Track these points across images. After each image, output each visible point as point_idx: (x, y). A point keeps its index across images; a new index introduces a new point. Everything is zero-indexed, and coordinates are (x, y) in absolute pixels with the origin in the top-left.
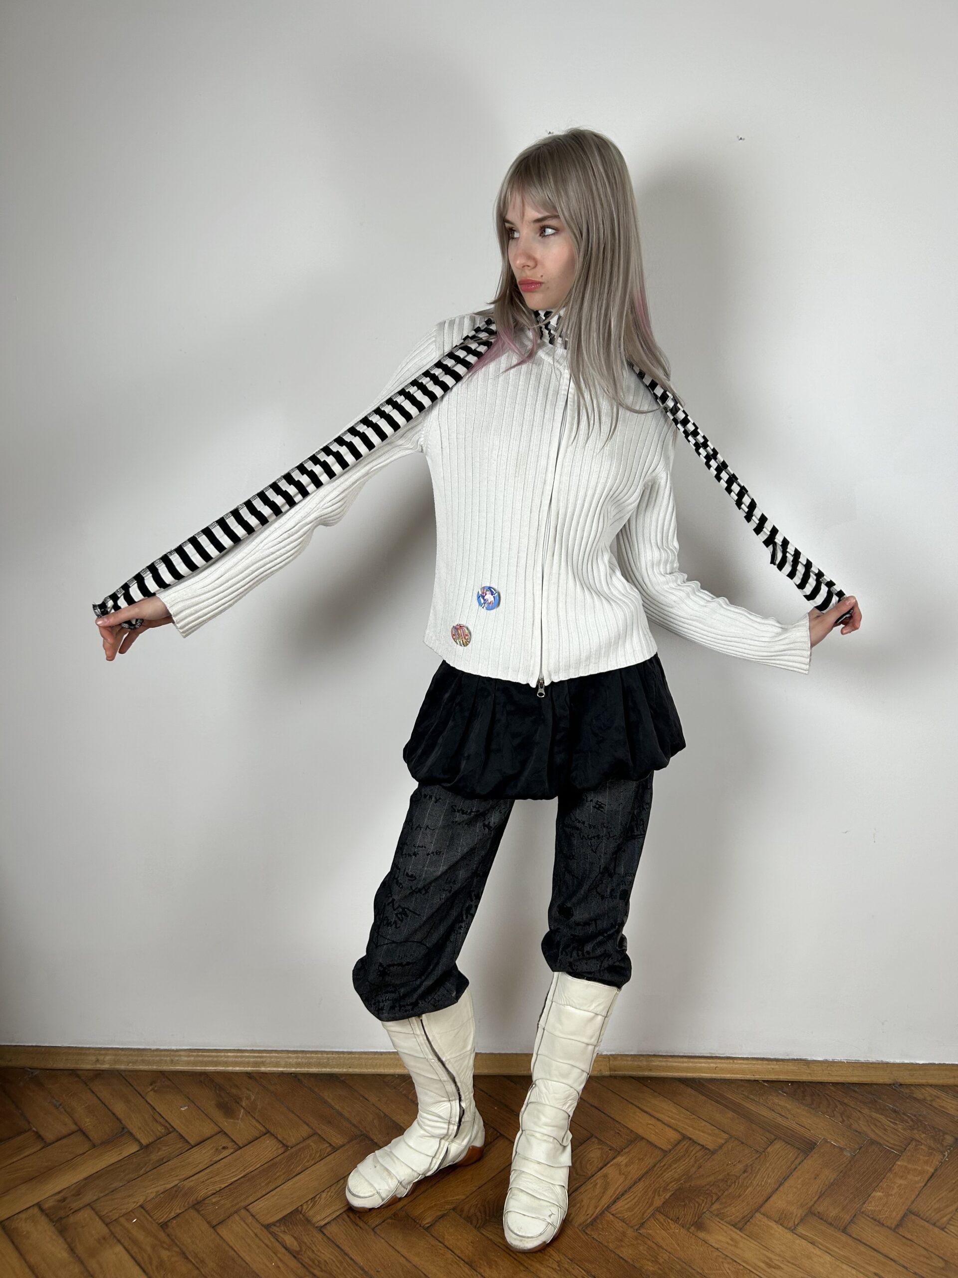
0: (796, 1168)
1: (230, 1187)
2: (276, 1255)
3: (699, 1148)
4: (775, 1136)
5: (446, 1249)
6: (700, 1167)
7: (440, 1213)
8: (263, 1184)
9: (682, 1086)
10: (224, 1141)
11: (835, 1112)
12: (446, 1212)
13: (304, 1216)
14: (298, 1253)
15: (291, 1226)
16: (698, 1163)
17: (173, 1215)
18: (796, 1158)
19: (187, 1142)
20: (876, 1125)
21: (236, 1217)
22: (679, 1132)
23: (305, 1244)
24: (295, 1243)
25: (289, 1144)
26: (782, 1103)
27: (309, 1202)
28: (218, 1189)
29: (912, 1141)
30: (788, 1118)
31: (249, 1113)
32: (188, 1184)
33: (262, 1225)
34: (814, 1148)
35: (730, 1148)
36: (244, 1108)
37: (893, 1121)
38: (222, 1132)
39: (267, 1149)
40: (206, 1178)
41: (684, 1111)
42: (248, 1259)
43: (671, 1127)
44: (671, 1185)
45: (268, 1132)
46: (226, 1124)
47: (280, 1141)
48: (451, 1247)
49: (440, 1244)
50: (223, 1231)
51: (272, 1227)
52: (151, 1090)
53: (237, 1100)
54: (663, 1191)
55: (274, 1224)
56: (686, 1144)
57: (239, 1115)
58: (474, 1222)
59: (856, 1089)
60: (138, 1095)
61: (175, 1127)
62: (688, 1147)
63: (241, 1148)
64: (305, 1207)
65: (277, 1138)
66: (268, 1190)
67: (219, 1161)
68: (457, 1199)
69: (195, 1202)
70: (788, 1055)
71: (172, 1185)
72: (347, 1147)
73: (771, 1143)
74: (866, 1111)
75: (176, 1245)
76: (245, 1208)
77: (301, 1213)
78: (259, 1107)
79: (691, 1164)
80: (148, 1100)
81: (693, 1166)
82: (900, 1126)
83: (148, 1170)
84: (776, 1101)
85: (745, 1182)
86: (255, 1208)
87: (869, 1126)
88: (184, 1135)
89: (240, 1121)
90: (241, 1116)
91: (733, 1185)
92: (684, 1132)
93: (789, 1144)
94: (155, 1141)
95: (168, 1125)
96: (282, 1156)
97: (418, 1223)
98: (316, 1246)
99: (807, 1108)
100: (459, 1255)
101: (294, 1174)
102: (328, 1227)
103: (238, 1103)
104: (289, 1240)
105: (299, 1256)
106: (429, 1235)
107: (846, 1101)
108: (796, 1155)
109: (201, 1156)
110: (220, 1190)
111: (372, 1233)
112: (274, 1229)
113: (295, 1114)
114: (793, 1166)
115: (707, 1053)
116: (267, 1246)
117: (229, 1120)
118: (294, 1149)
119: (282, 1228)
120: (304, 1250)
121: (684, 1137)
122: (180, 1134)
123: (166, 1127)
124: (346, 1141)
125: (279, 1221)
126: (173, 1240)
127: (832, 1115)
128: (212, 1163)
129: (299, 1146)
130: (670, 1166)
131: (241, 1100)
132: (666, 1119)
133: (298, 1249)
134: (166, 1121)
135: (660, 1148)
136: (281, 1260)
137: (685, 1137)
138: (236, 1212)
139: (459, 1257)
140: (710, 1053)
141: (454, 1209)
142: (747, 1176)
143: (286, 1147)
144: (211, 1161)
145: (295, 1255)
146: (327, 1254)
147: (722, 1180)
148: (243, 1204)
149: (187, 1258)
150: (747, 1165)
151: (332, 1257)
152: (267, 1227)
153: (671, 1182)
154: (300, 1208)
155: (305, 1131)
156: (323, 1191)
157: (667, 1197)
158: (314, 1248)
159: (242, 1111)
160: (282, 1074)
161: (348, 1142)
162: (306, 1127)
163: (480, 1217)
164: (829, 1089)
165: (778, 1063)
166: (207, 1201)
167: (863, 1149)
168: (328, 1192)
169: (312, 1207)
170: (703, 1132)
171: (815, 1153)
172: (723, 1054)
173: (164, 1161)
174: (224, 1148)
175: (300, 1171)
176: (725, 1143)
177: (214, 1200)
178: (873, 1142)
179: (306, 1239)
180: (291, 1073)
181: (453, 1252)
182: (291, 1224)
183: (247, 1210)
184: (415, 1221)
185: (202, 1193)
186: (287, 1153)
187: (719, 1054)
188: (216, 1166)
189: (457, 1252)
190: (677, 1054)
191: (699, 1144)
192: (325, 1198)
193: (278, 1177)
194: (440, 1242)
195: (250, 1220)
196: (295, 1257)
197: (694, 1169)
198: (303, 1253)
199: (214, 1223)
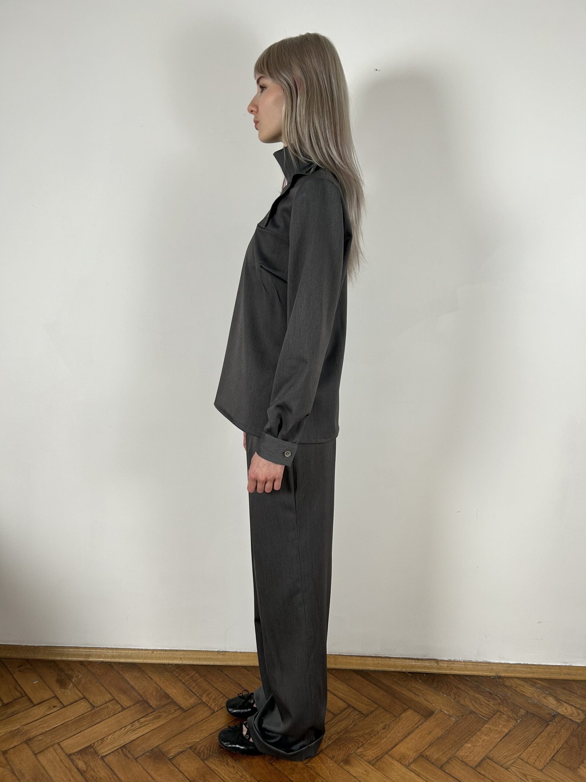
0: (418, 727)
1: (52, 730)
2: (71, 773)
3: (357, 713)
4: (408, 707)
5: (180, 772)
6: (355, 725)
7: (181, 750)
8: (74, 729)
9: (355, 675)
10: (55, 702)
11: (451, 693)
12: (185, 749)
13: (94, 749)
14: (84, 772)
15: (84, 756)
16: (355, 722)
17: (12, 746)
18: (420, 721)
19: (32, 702)
20: (476, 701)
21: (51, 749)
22: (347, 703)
23: (91, 767)
24: (84, 766)
25: (96, 705)
26: (418, 687)
27: (99, 741)
28: (44, 732)
29: (497, 712)
30: (419, 696)
31: (76, 686)
32: (26, 728)
33: (66, 754)
34: (432, 715)
35: (377, 714)
36: (73, 683)
37: (488, 699)
38: (56, 697)
39: (82, 707)
40: (38, 724)
41: (353, 690)
42: (52, 774)
43: (342, 700)
44: (334, 736)
45: (84, 697)
46: (59, 692)
47: (90, 703)
48: (183, 771)
49: (177, 769)
50: (41, 757)
51: (72, 755)
52: (18, 671)
53: (70, 678)
54: (328, 739)
55: (74, 754)
56: (349, 710)
57: (69, 687)
58: (202, 756)
59: (467, 679)
60: (9, 673)
61: (27, 693)
62: (350, 712)
63: (64, 707)
64: (96, 744)
65: (89, 701)
66: (75, 733)
67: (49, 714)
68: (194, 742)
69: (28, 739)
70: (425, 656)
71: (17, 728)
72: (132, 708)
73: (405, 711)
74: (471, 693)
75: (9, 765)
76: (59, 744)
77: (93, 747)
78: (83, 682)
79: (350, 723)
80: (15, 677)
81: (351, 724)
82: (491, 703)
83: (3, 719)
84: (414, 685)
85: (382, 736)
86: (64, 744)
87: (471, 702)
88: (31, 698)
89: (68, 691)
90: (70, 688)
91: (374, 737)
92: (350, 703)
93: (416, 712)
94: (13, 701)
95: (23, 692)
96: (90, 712)
97: (165, 756)
98: (97, 768)
99: (433, 690)
100: (187, 776)
101: (94, 724)
102: (108, 757)
103: (70, 680)
104: (81, 764)
105: (85, 774)
106: (170, 763)
107: (459, 686)
108: (419, 719)
109: (38, 711)
110: (45, 732)
111: (135, 761)
112: (73, 757)
113: (104, 687)
114: (416, 726)
115: (373, 654)
116: (66, 767)
117: (62, 690)
118: (98, 709)
119: (78, 757)
120: (89, 770)
121: (349, 706)
122: (29, 697)
123: (21, 693)
124: (133, 704)
125: (78, 752)
126: (8, 762)
127: (449, 694)
128: (44, 715)
129: (102, 707)
130: (336, 723)
131: (73, 678)
132: (340, 695)
133: (85, 769)
134: (23, 690)
135: (333, 713)
136: (73, 776)
138: (52, 746)
139: (186, 777)
140: (375, 654)
141: (190, 748)
142: (385, 732)
143: (94, 707)
144: (44, 714)
145: (82, 773)
146: (103, 773)
147: (368, 733)
148: (57, 741)
149: (14, 773)
150: (386, 725)
151: (106, 776)
152: (69, 756)
153: (334, 734)
154: (92, 745)
155: (108, 697)
156: (110, 735)
157: (329, 743)
158: (96, 770)
159: (72, 684)
160: (102, 662)
161: (133, 705)
162: (109, 695)
163: (206, 753)
164: (450, 678)
165: (419, 661)
166: (35, 739)
167: (464, 716)
168: (113, 735)
169: (100, 744)
170: (362, 703)
171: (432, 718)
172: (384, 655)
173: (15, 713)
174: (54, 707)
175: (99, 722)
176: (375, 710)
177: (40, 738)
178: (472, 712)
179: (92, 764)
180: (108, 662)
181: (184, 774)
182: (85, 754)
183: (59, 745)
184: (164, 755)
185: (33, 734)
186: (94, 711)
187: (381, 655)
188: (46, 718)
189: (186, 774)
190: (354, 655)
191: (358, 711)
192: (110, 738)
193: (84, 725)
194: (177, 768)
195: (59, 750)
196: (82, 774)
197: (351, 726)
198: (88, 772)
199: (36, 752)
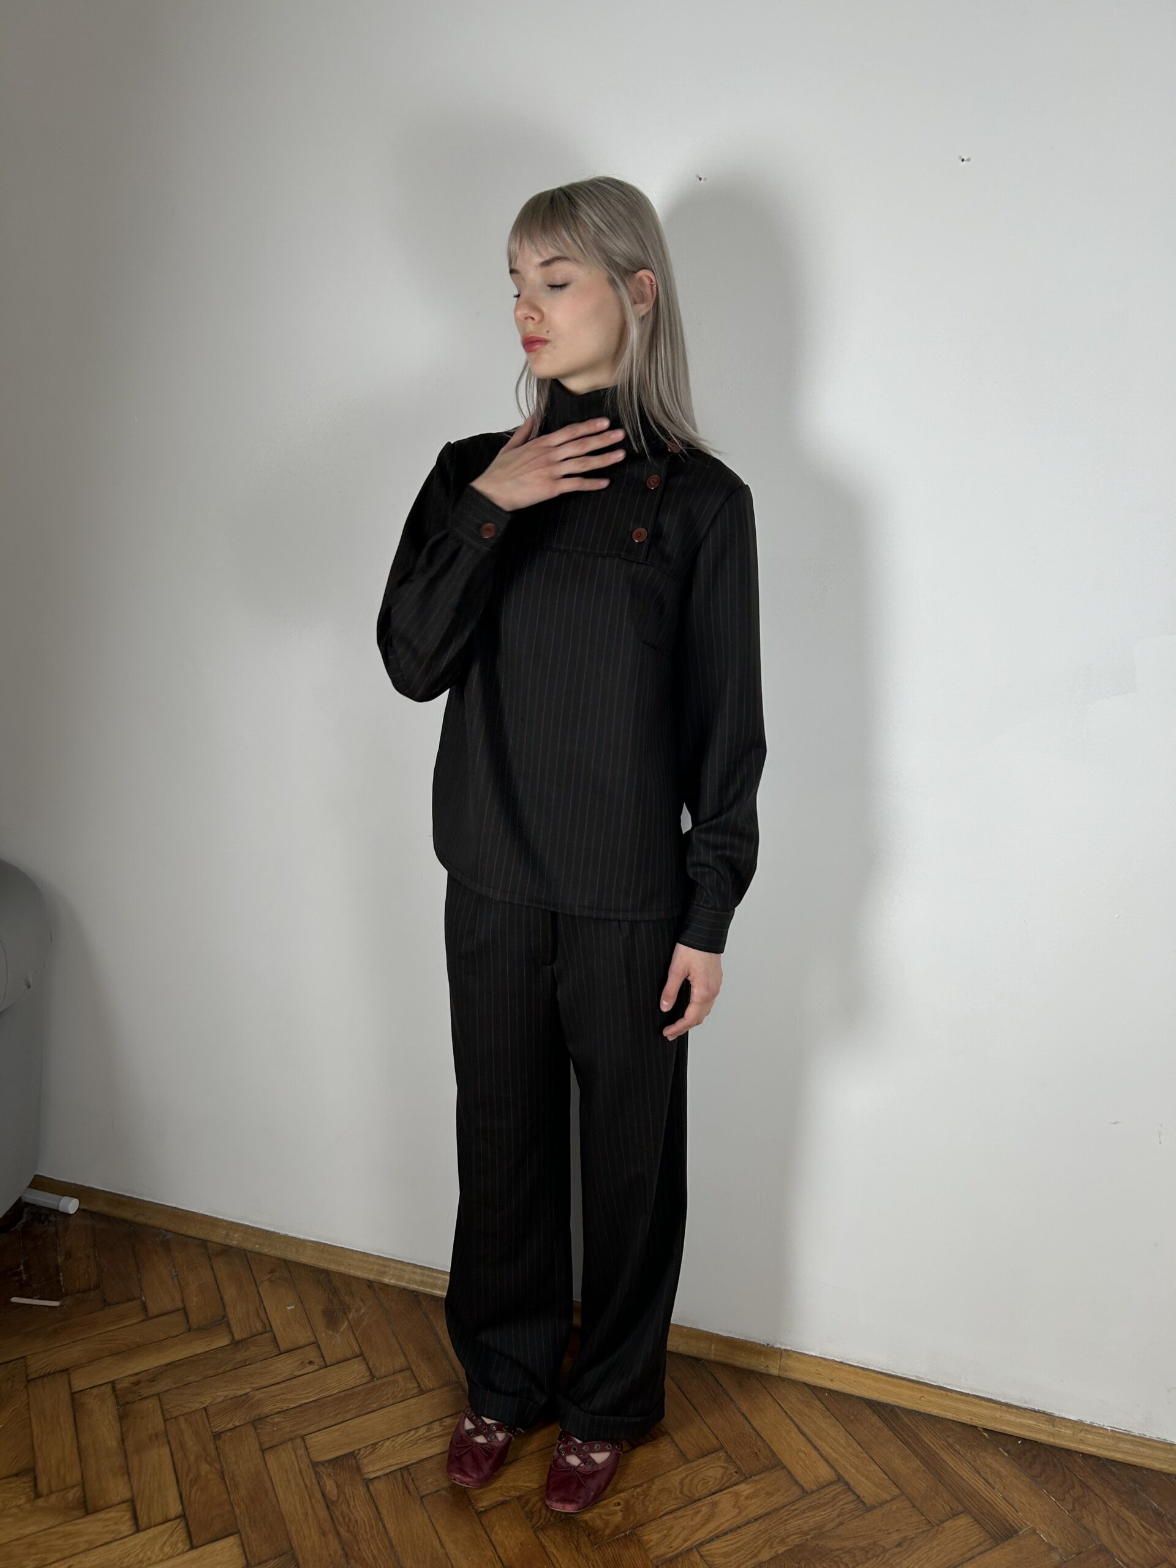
0: (973, 1558)
1: (298, 1409)
2: (311, 1500)
3: (852, 1497)
4: (965, 1508)
5: (490, 1544)
6: (841, 1524)
7: (501, 1499)
8: (331, 1415)
9: (868, 1411)
10: (312, 1354)
11: (1067, 1496)
12: (509, 1499)
13: (357, 1462)
14: (333, 1503)
15: (338, 1470)
16: (841, 1518)
17: (230, 1426)
18: (980, 1544)
19: (278, 1346)
20: (1118, 1526)
21: (289, 1445)
22: (836, 1471)
23: (345, 1495)
24: (335, 1492)
25: (377, 1374)
26: (996, 1465)
27: (368, 1448)
28: (285, 1409)
29: (1163, 1562)
30: (994, 1488)
31: (352, 1328)
32: (259, 1395)
33: (311, 1461)
34: (1012, 1537)
35: (894, 1509)
36: (349, 1321)
37: (1148, 1527)
38: (316, 1344)
39: (353, 1374)
40: (278, 1393)
41: (855, 1444)
42: (281, 1496)
43: (827, 1462)
44: (793, 1537)
45: (362, 1355)
46: (323, 1335)
47: (369, 1368)
48: (496, 1544)
49: (486, 1537)
50: (270, 1458)
51: (320, 1466)
52: (268, 1280)
53: (346, 1309)
54: (778, 1543)
55: (323, 1463)
56: (838, 1488)
57: (340, 1328)
58: (535, 1520)
59: (1114, 1469)
60: (253, 1281)
61: (273, 1327)
62: (837, 1493)
63: (326, 1366)
64: (362, 1453)
65: (368, 1364)
66: (333, 1423)
67: (300, 1376)
68: (527, 1487)
69: (257, 1418)
70: (1026, 1403)
71: (242, 1392)
72: (434, 1393)
73: (954, 1515)
74: (1114, 1504)
75: (220, 1461)
76: (303, 1437)
77: (355, 1458)
78: (365, 1323)
79: (831, 1517)
80: (260, 1290)
81: (833, 1520)
82: (1155, 1537)
83: (228, 1369)
84: (989, 1460)
85: (892, 1560)
86: (312, 1440)
87: (1108, 1525)
88: (277, 1338)
89: (338, 1336)
90: (342, 1329)
91: (874, 1559)
92: (842, 1473)
93: (979, 1523)
94: (248, 1338)
95: (267, 1324)
96: (363, 1387)
97: (472, 1504)
98: (354, 1501)
99: (1029, 1480)
100: (501, 1555)
101: (366, 1411)
102: (376, 1482)
103: (345, 1314)
104: (330, 1486)
105: (333, 1508)
106: (477, 1521)
107: (1091, 1483)
108: (981, 1540)
109: (285, 1366)
110: (287, 1410)
111: (419, 1502)
112: (321, 1469)
113: (398, 1341)
114: (969, 1555)
115: (913, 1376)
116: (306, 1486)
117: (328, 1332)
118: (379, 1382)
119: (329, 1470)
120: (340, 1501)
122: (274, 1335)
123: (264, 1324)
124: (438, 1385)
125: (330, 1461)
126: (218, 1455)
127: (1062, 1497)
128: (292, 1376)
129: (385, 1380)
130: (804, 1512)
131: (350, 1311)
132: (827, 1449)
133: (335, 1499)
134: (268, 1318)
135: (801, 1487)
136: (313, 1507)
137: (840, 1479)
138: (291, 1439)
139: (499, 1557)
140: (916, 1376)
141: (519, 1498)
142: (899, 1552)
143: (372, 1376)
144: (292, 1374)
145: (329, 1504)
146: (361, 1512)
147: (863, 1549)
148: (303, 1432)
149: (223, 1478)
150: (905, 1538)
151: (366, 1519)
152: (315, 1465)
153: (793, 1534)
154: (356, 1454)
155: (400, 1362)
156: (388, 1439)
157: (780, 1552)
158: (352, 1503)
159: (346, 1324)
160: (404, 1289)
161: (439, 1388)
162: (403, 1359)
163: (543, 1516)
164: (1075, 1461)
165: (1010, 1410)
166: (268, 1420)
167: (1082, 1555)
168: (393, 1441)
169: (370, 1454)
170: (867, 1478)
171: (1009, 1545)
172: (935, 1382)
173: (247, 1363)
174: (311, 1363)
175: (375, 1408)
176: (891, 1500)
177: (276, 1420)
178: (1102, 1550)
179: (348, 1491)
180: (414, 1291)
181: (495, 1550)
182: (340, 1468)
183: (304, 1440)
184: (470, 1501)
185: (267, 1409)
186: (370, 1385)
187: (929, 1380)
188: (294, 1382)
189: (501, 1551)
190: (872, 1368)
191: (854, 1493)
192: (388, 1447)
193: (350, 1409)
194: (486, 1533)
195: (301, 1451)
196: (328, 1507)
197: (832, 1525)
198: (338, 1504)
199: (266, 1446)
